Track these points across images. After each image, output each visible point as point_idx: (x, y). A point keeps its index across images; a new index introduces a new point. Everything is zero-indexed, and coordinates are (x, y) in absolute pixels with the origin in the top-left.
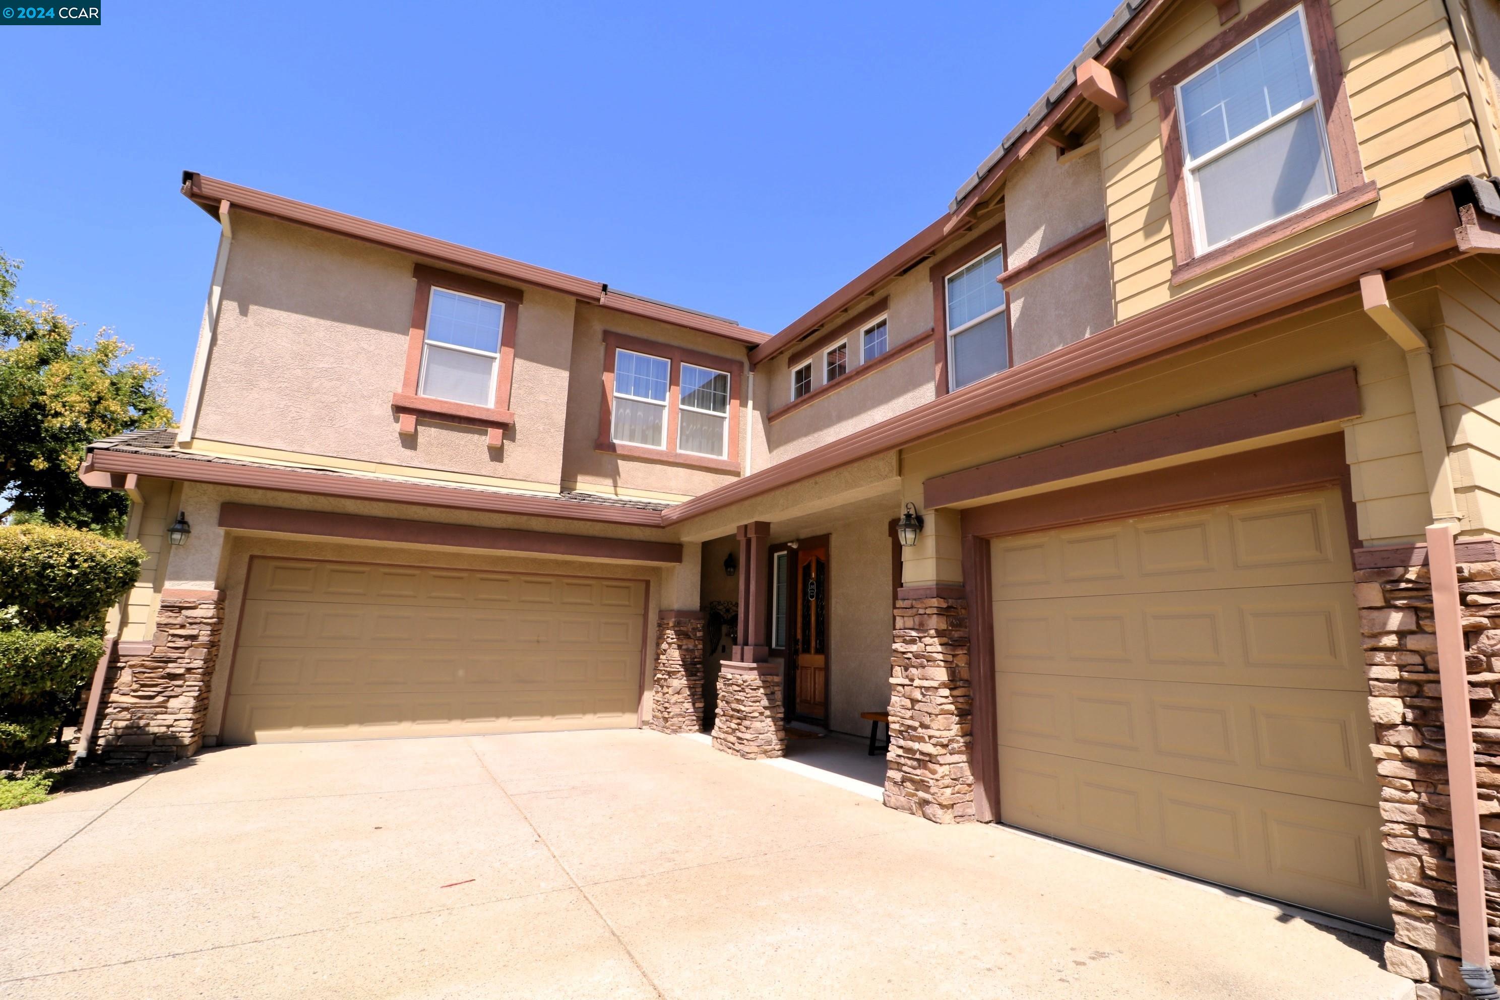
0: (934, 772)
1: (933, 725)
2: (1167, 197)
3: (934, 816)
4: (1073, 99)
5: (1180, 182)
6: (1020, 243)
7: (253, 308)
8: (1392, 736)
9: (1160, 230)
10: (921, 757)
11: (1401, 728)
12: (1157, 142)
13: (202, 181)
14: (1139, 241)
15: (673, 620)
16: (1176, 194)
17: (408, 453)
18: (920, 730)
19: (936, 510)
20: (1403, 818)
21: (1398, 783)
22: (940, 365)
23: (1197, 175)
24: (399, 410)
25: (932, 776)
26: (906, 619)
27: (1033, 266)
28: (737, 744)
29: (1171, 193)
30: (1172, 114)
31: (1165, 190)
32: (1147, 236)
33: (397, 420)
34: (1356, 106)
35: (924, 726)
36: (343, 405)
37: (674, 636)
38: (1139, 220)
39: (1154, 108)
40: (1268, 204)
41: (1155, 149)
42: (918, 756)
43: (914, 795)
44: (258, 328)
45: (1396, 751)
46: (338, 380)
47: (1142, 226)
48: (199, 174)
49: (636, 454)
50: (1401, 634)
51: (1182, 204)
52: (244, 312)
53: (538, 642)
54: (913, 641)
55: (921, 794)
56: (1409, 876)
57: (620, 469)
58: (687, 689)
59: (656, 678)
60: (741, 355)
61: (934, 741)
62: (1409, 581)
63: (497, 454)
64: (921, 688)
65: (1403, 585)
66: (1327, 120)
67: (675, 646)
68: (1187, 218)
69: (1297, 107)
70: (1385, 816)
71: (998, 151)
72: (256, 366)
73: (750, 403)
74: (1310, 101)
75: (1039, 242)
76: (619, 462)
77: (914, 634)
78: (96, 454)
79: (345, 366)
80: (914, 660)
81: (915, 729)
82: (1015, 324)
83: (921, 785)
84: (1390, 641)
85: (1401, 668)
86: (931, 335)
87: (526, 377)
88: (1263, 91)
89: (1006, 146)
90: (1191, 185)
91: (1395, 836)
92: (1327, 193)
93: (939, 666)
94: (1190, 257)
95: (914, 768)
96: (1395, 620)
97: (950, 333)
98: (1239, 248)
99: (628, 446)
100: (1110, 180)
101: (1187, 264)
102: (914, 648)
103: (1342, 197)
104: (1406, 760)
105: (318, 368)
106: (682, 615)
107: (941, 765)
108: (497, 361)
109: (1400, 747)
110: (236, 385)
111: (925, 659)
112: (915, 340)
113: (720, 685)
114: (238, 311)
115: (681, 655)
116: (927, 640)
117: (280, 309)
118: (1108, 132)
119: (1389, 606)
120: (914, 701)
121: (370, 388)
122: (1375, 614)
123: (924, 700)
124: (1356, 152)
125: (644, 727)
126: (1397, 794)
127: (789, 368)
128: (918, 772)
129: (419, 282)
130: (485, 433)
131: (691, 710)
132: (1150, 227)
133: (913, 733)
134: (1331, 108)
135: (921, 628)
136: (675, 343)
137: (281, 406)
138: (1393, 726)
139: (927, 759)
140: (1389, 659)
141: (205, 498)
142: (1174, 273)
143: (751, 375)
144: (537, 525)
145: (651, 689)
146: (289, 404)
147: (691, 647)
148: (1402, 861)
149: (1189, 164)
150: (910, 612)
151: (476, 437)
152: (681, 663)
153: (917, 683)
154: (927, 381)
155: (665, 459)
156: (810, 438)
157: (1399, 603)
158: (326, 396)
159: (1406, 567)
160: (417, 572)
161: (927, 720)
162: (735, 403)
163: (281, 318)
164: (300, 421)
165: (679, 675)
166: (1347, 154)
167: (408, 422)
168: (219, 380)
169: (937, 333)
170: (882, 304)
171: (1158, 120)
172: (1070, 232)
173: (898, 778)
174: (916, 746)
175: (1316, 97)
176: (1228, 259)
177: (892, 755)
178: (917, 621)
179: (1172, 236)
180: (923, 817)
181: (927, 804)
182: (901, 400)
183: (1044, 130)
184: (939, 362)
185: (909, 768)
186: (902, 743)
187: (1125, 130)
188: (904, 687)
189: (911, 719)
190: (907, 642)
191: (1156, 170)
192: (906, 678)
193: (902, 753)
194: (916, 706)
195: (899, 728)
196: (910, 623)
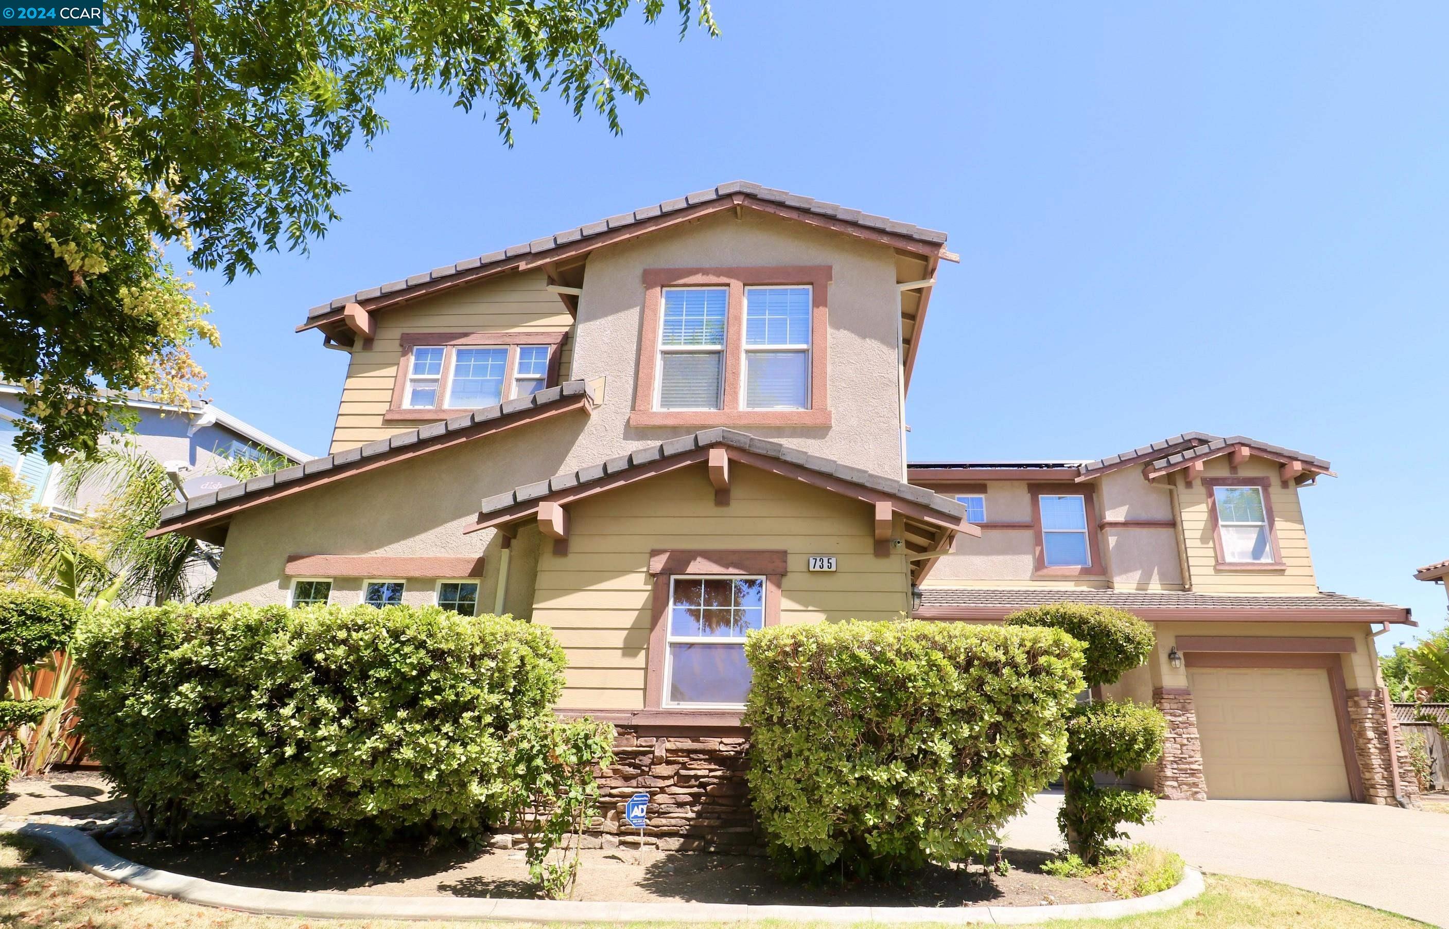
1: (1195, 756)
2: (1211, 531)
3: (1202, 799)
4: (1180, 468)
5: (1217, 528)
6: (1114, 507)
8: (1372, 742)
9: (1208, 543)
10: (1191, 772)
11: (1374, 740)
12: (1205, 505)
14: (1198, 543)
18: (1187, 759)
19: (1183, 652)
20: (1377, 763)
21: (1374, 754)
22: (1038, 548)
23: (1224, 528)
25: (1199, 780)
26: (1171, 704)
27: (1125, 524)
29: (1214, 532)
30: (1213, 498)
31: (1210, 527)
32: (1202, 543)
34: (1280, 534)
35: (1190, 757)
38: (1198, 534)
39: (1203, 490)
40: (1250, 554)
41: (1203, 507)
42: (1188, 772)
43: (1187, 791)
47: (1199, 538)
50: (1373, 715)
51: (1219, 538)
54: (1180, 716)
55: (1192, 790)
56: (1379, 778)
62: (1373, 700)
64: (1187, 739)
65: (1371, 701)
66: (1270, 534)
68: (1222, 545)
69: (1260, 524)
70: (1372, 763)
74: (1264, 524)
75: (1126, 513)
81: (1185, 758)
82: (1112, 548)
83: (1194, 785)
84: (1370, 717)
85: (1373, 724)
86: (1029, 527)
88: (1248, 511)
90: (1222, 531)
91: (1375, 768)
92: (1270, 559)
93: (1195, 727)
94: (1223, 561)
95: (1186, 778)
96: (1370, 711)
97: (1044, 530)
98: (1241, 566)
100: (1182, 509)
101: (1222, 563)
102: (1180, 719)
103: (1276, 564)
104: (1376, 748)
109: (1374, 745)
111: (1188, 724)
112: (1017, 525)
116: (1189, 715)
118: (1182, 489)
119: (1369, 707)
120: (1182, 745)
122: (1364, 709)
123: (1189, 744)
124: (1280, 551)
126: (1374, 757)
128: (1189, 780)
132: (1204, 539)
133: (1183, 761)
134: (1271, 531)
138: (1372, 739)
139: (1196, 772)
140: (1369, 721)
142: (1216, 565)
148: (1377, 775)
149: (1221, 523)
150: (1175, 701)
153: (1184, 736)
154: (1026, 553)
157: (1371, 706)
159: (1371, 697)
161: (1192, 753)
166: (1277, 550)
169: (1033, 525)
170: (980, 487)
171: (1205, 496)
172: (1144, 516)
173: (1175, 784)
174: (1187, 766)
175: (1266, 523)
176: (1238, 568)
177: (1169, 773)
178: (1180, 705)
179: (1214, 548)
180: (1194, 800)
181: (1196, 793)
182: (1001, 558)
183: (1164, 473)
184: (1037, 545)
185: (1182, 777)
186: (1175, 766)
187: (1189, 491)
188: (1174, 738)
189: (1182, 753)
190: (1175, 716)
191: (1205, 516)
192: (1176, 734)
193: (1175, 771)
194: (1185, 748)
195: (1172, 759)
196: (1175, 706)
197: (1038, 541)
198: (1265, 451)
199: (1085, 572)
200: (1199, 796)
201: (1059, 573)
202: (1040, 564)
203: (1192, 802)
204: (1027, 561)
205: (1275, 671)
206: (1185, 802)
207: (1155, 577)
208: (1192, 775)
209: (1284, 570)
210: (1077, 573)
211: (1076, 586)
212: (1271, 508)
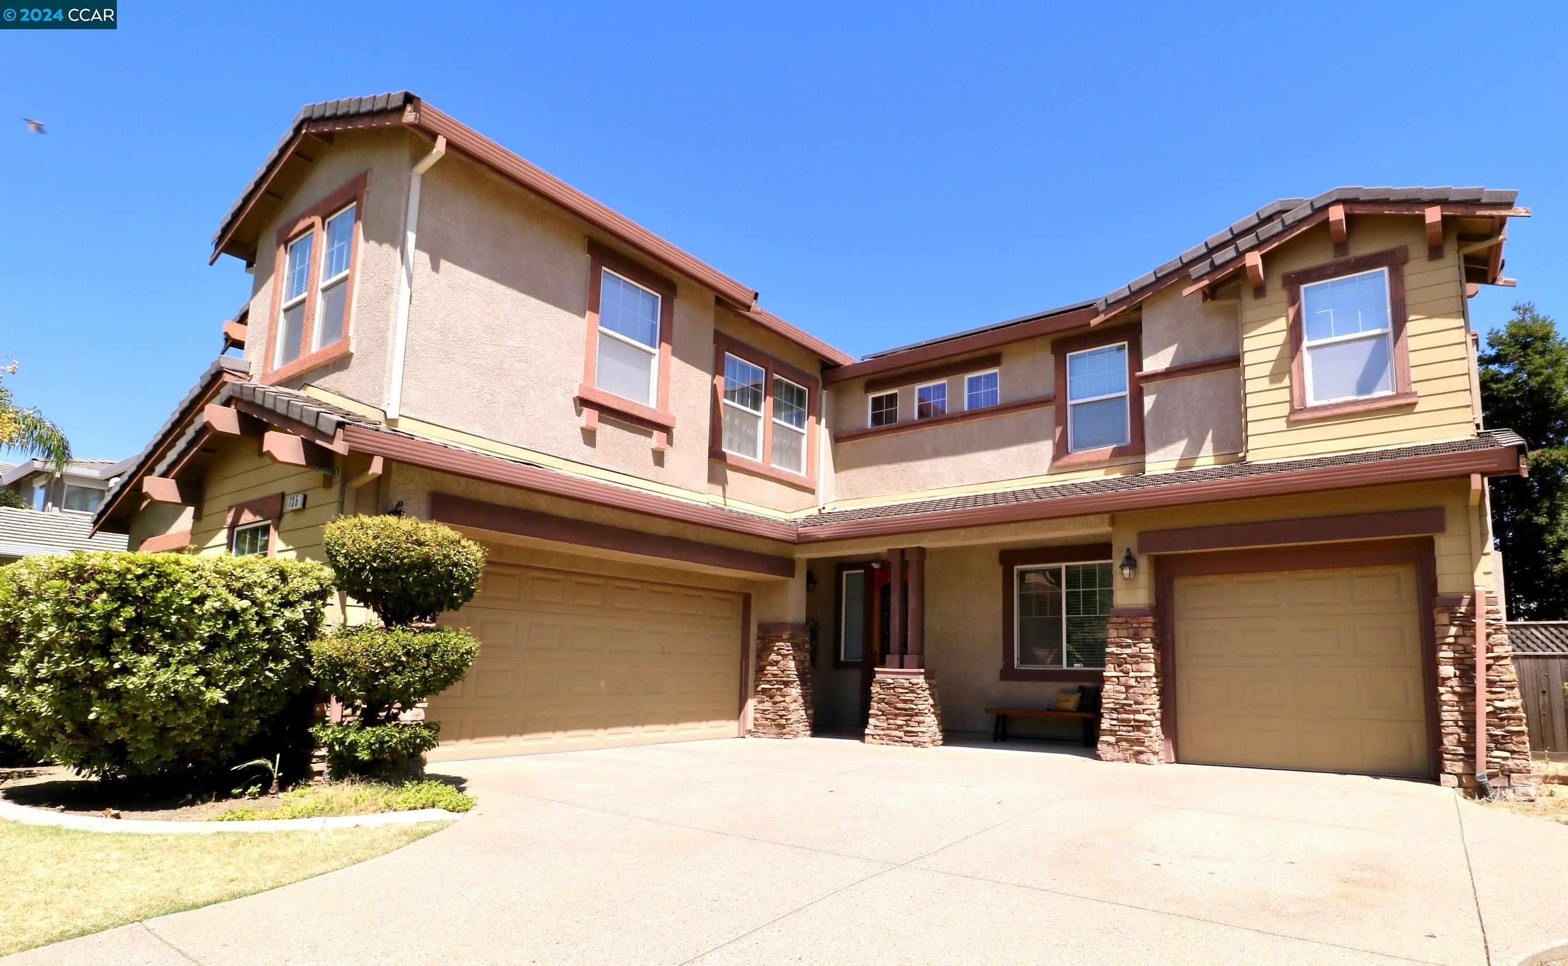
0: (1149, 732)
1: (1146, 701)
2: (1289, 360)
3: (1148, 760)
4: (1232, 269)
5: (1299, 354)
6: (1156, 350)
7: (444, 264)
8: (1449, 683)
9: (1281, 380)
10: (1137, 724)
11: (1453, 679)
12: (1283, 319)
13: (422, 108)
14: (1265, 384)
15: (789, 632)
16: (1296, 360)
17: (588, 449)
18: (1134, 706)
19: (1148, 555)
20: (1452, 718)
21: (1450, 703)
22: (1061, 428)
23: (1310, 351)
24: (583, 402)
25: (1146, 735)
26: (1119, 631)
27: (1168, 374)
28: (904, 737)
29: (1293, 358)
30: (1297, 305)
31: (1288, 354)
32: (1272, 382)
33: (579, 413)
34: (1412, 343)
35: (1137, 703)
36: (531, 391)
37: (791, 648)
38: (1267, 369)
39: (1284, 295)
40: (1353, 386)
41: (1282, 324)
42: (1132, 723)
43: (1127, 750)
44: (451, 290)
45: (1450, 689)
46: (526, 361)
47: (1268, 374)
48: (419, 99)
49: (742, 465)
50: (1456, 637)
51: (1300, 369)
52: (436, 268)
53: (663, 653)
54: (1129, 646)
55: (1136, 748)
56: (1453, 743)
57: (728, 479)
58: (801, 697)
59: (759, 689)
60: (815, 372)
61: (1146, 712)
62: (1461, 613)
63: (659, 457)
64: (1136, 678)
65: (1459, 615)
66: (1395, 346)
67: (791, 657)
68: (1303, 379)
69: (1378, 331)
70: (1444, 718)
71: (1150, 276)
72: (451, 335)
73: (823, 421)
74: (1385, 331)
75: (1172, 355)
76: (728, 472)
77: (1129, 641)
78: (347, 430)
79: (531, 347)
80: (1129, 659)
81: (1130, 705)
82: (1148, 413)
83: (1139, 742)
84: (1451, 640)
85: (1455, 652)
86: (1052, 400)
87: (680, 378)
88: (1358, 313)
89: (1159, 275)
90: (1307, 357)
91: (1448, 727)
92: (1388, 389)
93: (1151, 662)
94: (1303, 405)
95: (1129, 732)
96: (1453, 630)
97: (1070, 402)
98: (1335, 408)
99: (737, 456)
100: (1246, 333)
101: (1301, 410)
102: (1129, 651)
103: (1398, 396)
104: (1454, 693)
105: (508, 346)
106: (795, 626)
107: (1153, 727)
108: (657, 357)
109: (1452, 687)
110: (433, 356)
111: (1139, 658)
112: (1035, 401)
113: (875, 689)
114: (430, 266)
115: (795, 666)
116: (1142, 645)
117: (470, 270)
118: (1248, 300)
119: (1452, 624)
120: (1128, 687)
121: (554, 375)
122: (1445, 628)
123: (1138, 685)
124: (1409, 372)
125: (747, 736)
126: (1450, 708)
127: (866, 392)
128: (1132, 734)
129: (593, 260)
130: (650, 435)
131: (805, 717)
132: (1275, 376)
133: (1127, 708)
134: (1398, 339)
135: (1137, 637)
136: (768, 351)
137: (478, 386)
138: (1449, 678)
139: (1143, 724)
140: (1449, 648)
141: (412, 487)
142: (1291, 413)
143: (825, 392)
144: (690, 534)
145: (754, 697)
146: (484, 385)
147: (802, 658)
148: (1450, 737)
149: (1306, 343)
150: (1125, 626)
151: (643, 438)
152: (796, 673)
153: (1131, 674)
154: (1044, 438)
155: (762, 472)
156: (895, 466)
157: (1456, 623)
158: (517, 380)
159: (1460, 606)
160: (561, 577)
161: (1141, 699)
162: (812, 418)
163: (471, 281)
164: (495, 405)
165: (795, 684)
166: (1404, 371)
167: (590, 417)
168: (417, 348)
169: (1056, 400)
170: (993, 360)
171: (1286, 304)
172: (1200, 355)
173: (1112, 739)
174: (1131, 717)
175: (1389, 329)
176: (1328, 413)
177: (1105, 724)
178: (1131, 631)
179: (1291, 387)
180: (1137, 762)
181: (1141, 753)
182: (1014, 450)
183: (1206, 282)
184: (1057, 425)
185: (1123, 732)
186: (1115, 716)
187: (1261, 302)
188: (1118, 677)
189: (1126, 699)
190: (1122, 647)
191: (1281, 338)
192: (1121, 671)
193: (1115, 722)
194: (1131, 691)
195: (1112, 706)
196: (1124, 633)
197: (1061, 419)
198: (1386, 202)
199: (1118, 453)
200: (1143, 757)
201: (1085, 459)
202: (1061, 450)
203: (1133, 766)
204: (1046, 448)
205: (1320, 573)
206: (1122, 765)
207: (1208, 446)
208: (1138, 728)
209: (1414, 404)
210: (1108, 456)
211: (1106, 474)
212: (1403, 300)
